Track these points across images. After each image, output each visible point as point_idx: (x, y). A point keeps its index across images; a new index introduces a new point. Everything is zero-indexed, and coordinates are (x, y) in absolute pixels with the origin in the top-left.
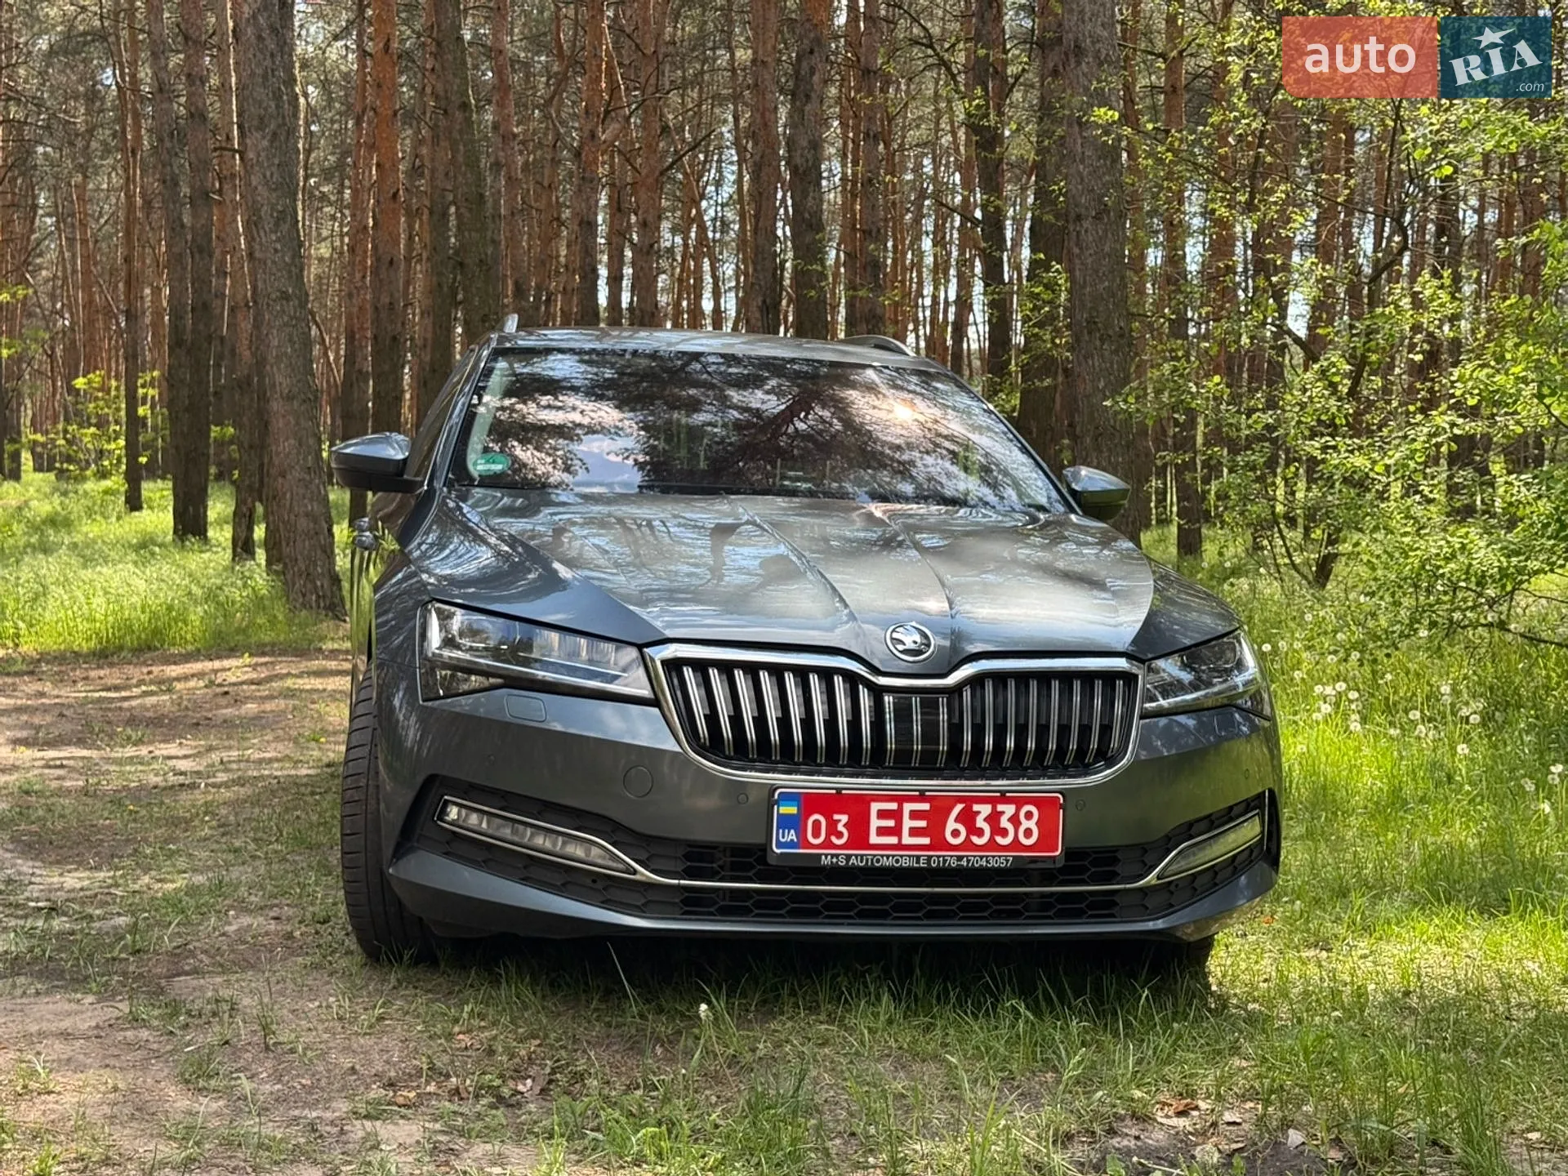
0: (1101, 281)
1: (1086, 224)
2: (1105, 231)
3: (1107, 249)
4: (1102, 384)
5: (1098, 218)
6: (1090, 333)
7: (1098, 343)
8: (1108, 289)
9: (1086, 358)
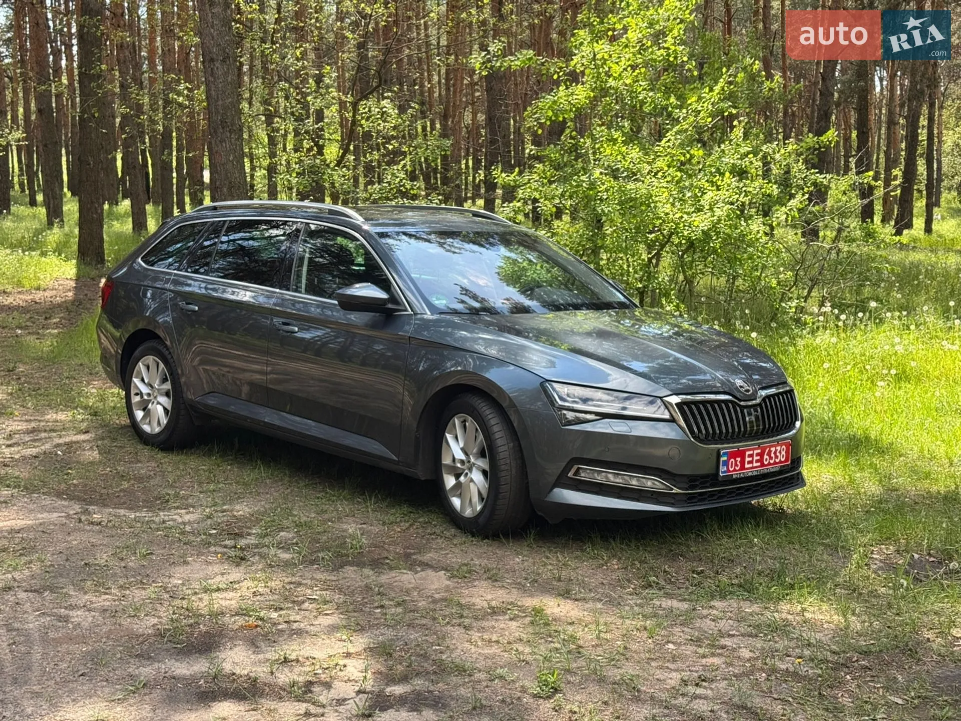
0: (228, 98)
1: (217, 64)
2: (228, 69)
3: (229, 79)
4: (231, 158)
5: (224, 61)
6: (223, 128)
7: (228, 134)
8: (232, 103)
9: (221, 142)
